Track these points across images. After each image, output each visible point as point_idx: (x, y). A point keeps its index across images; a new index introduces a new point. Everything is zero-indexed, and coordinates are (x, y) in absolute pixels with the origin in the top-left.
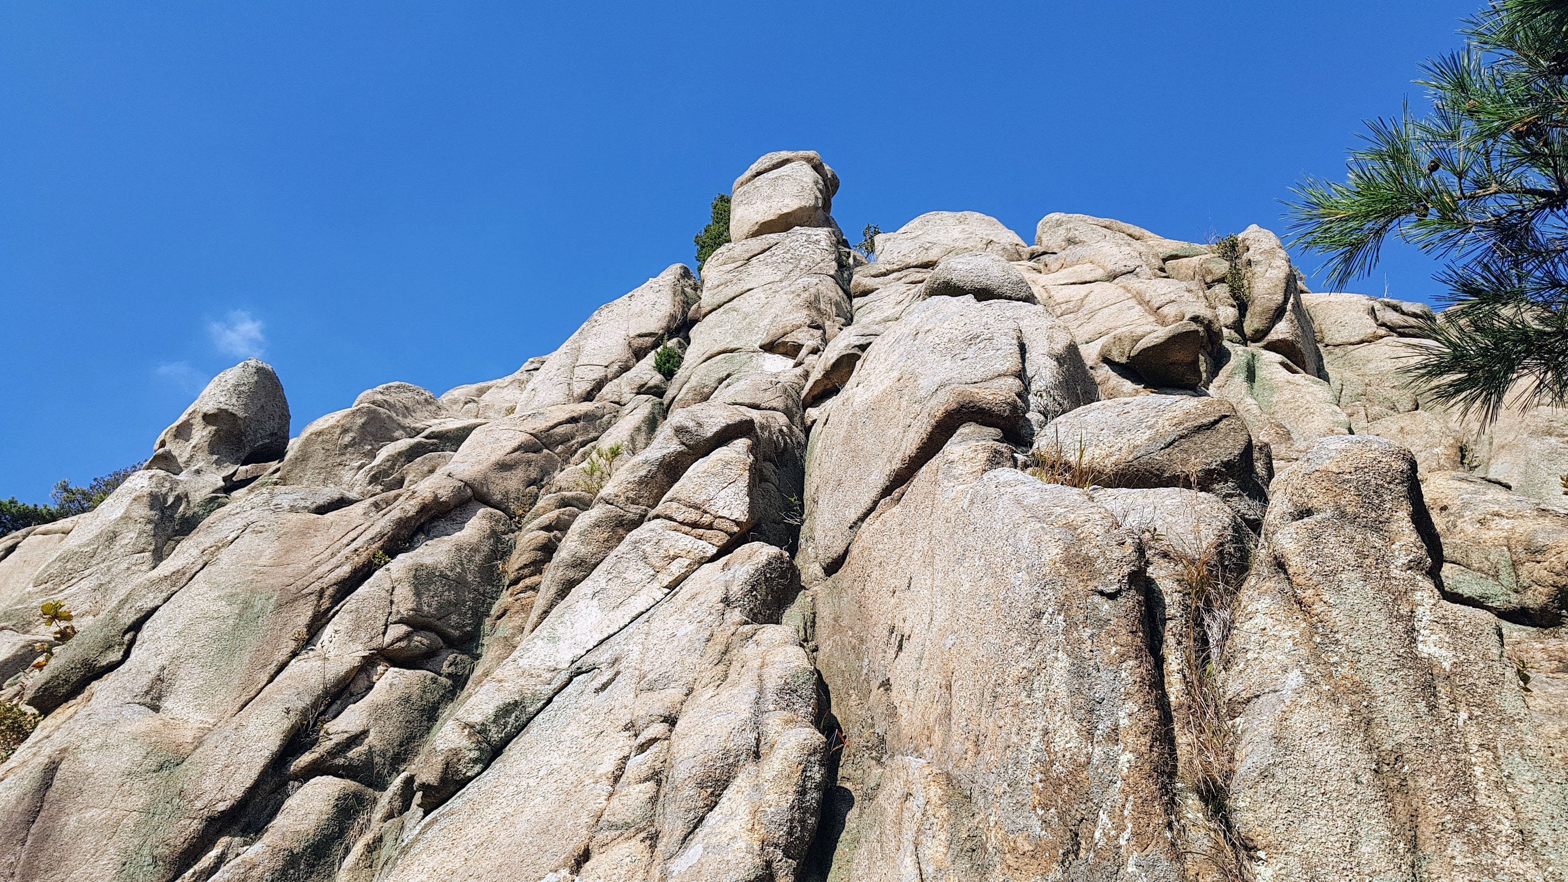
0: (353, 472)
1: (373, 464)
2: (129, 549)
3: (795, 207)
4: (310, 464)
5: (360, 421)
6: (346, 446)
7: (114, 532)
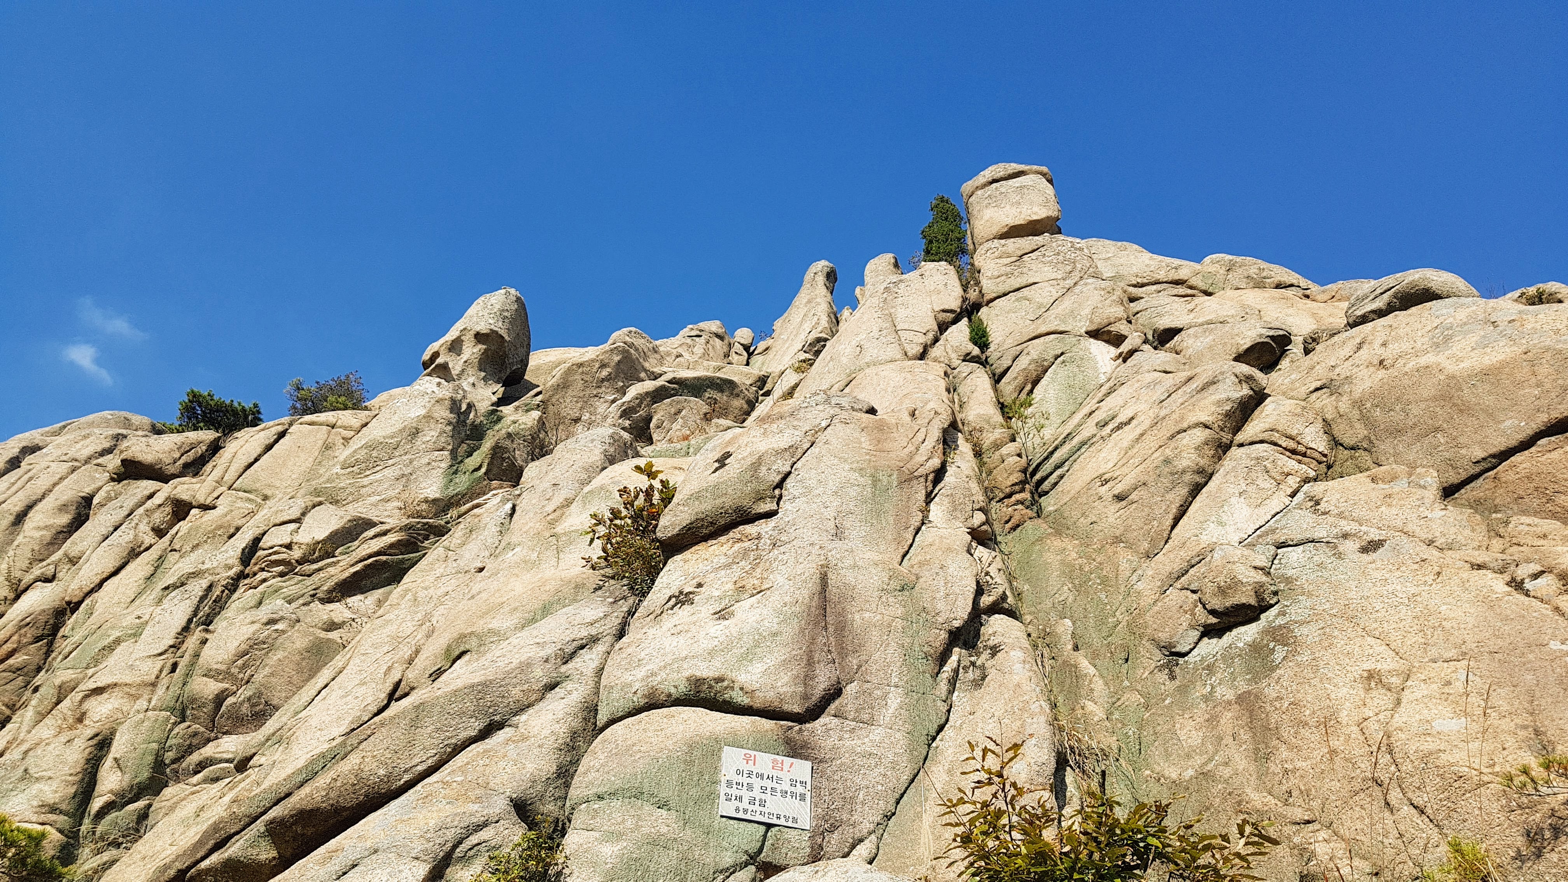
0: (607, 405)
1: (624, 399)
2: (430, 445)
3: (1044, 215)
4: (570, 392)
5: (617, 358)
6: (603, 380)
7: (416, 429)
